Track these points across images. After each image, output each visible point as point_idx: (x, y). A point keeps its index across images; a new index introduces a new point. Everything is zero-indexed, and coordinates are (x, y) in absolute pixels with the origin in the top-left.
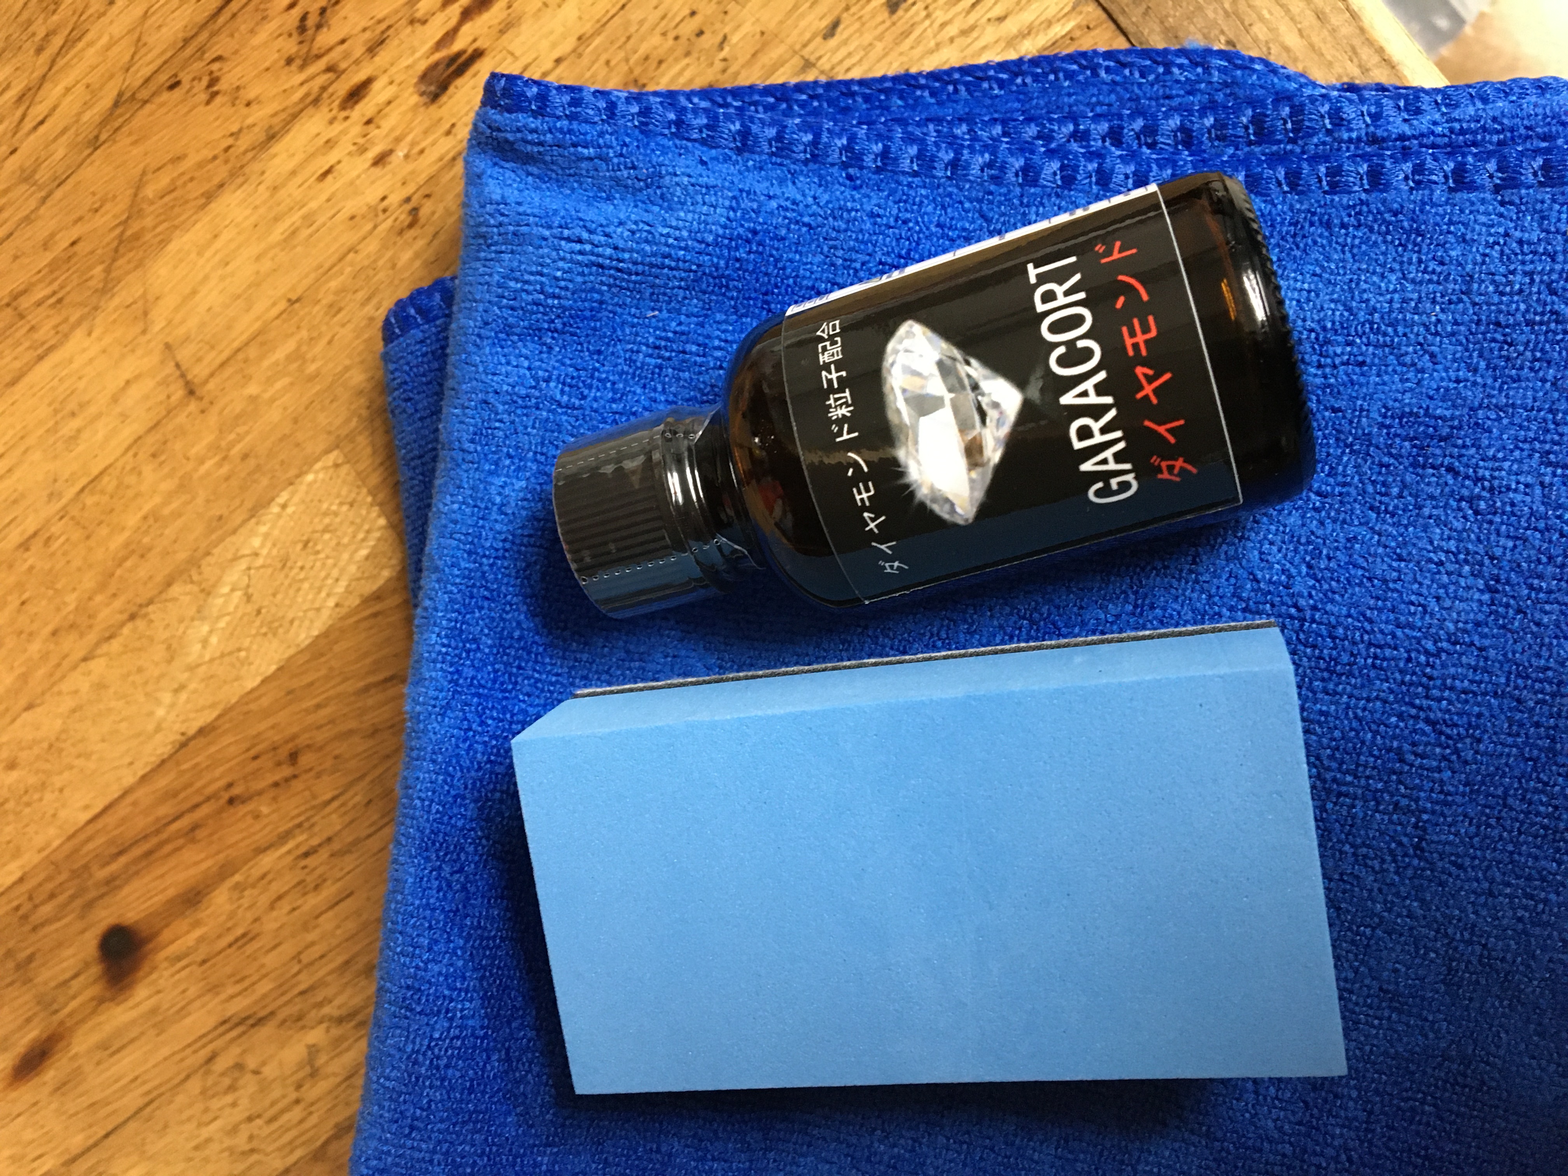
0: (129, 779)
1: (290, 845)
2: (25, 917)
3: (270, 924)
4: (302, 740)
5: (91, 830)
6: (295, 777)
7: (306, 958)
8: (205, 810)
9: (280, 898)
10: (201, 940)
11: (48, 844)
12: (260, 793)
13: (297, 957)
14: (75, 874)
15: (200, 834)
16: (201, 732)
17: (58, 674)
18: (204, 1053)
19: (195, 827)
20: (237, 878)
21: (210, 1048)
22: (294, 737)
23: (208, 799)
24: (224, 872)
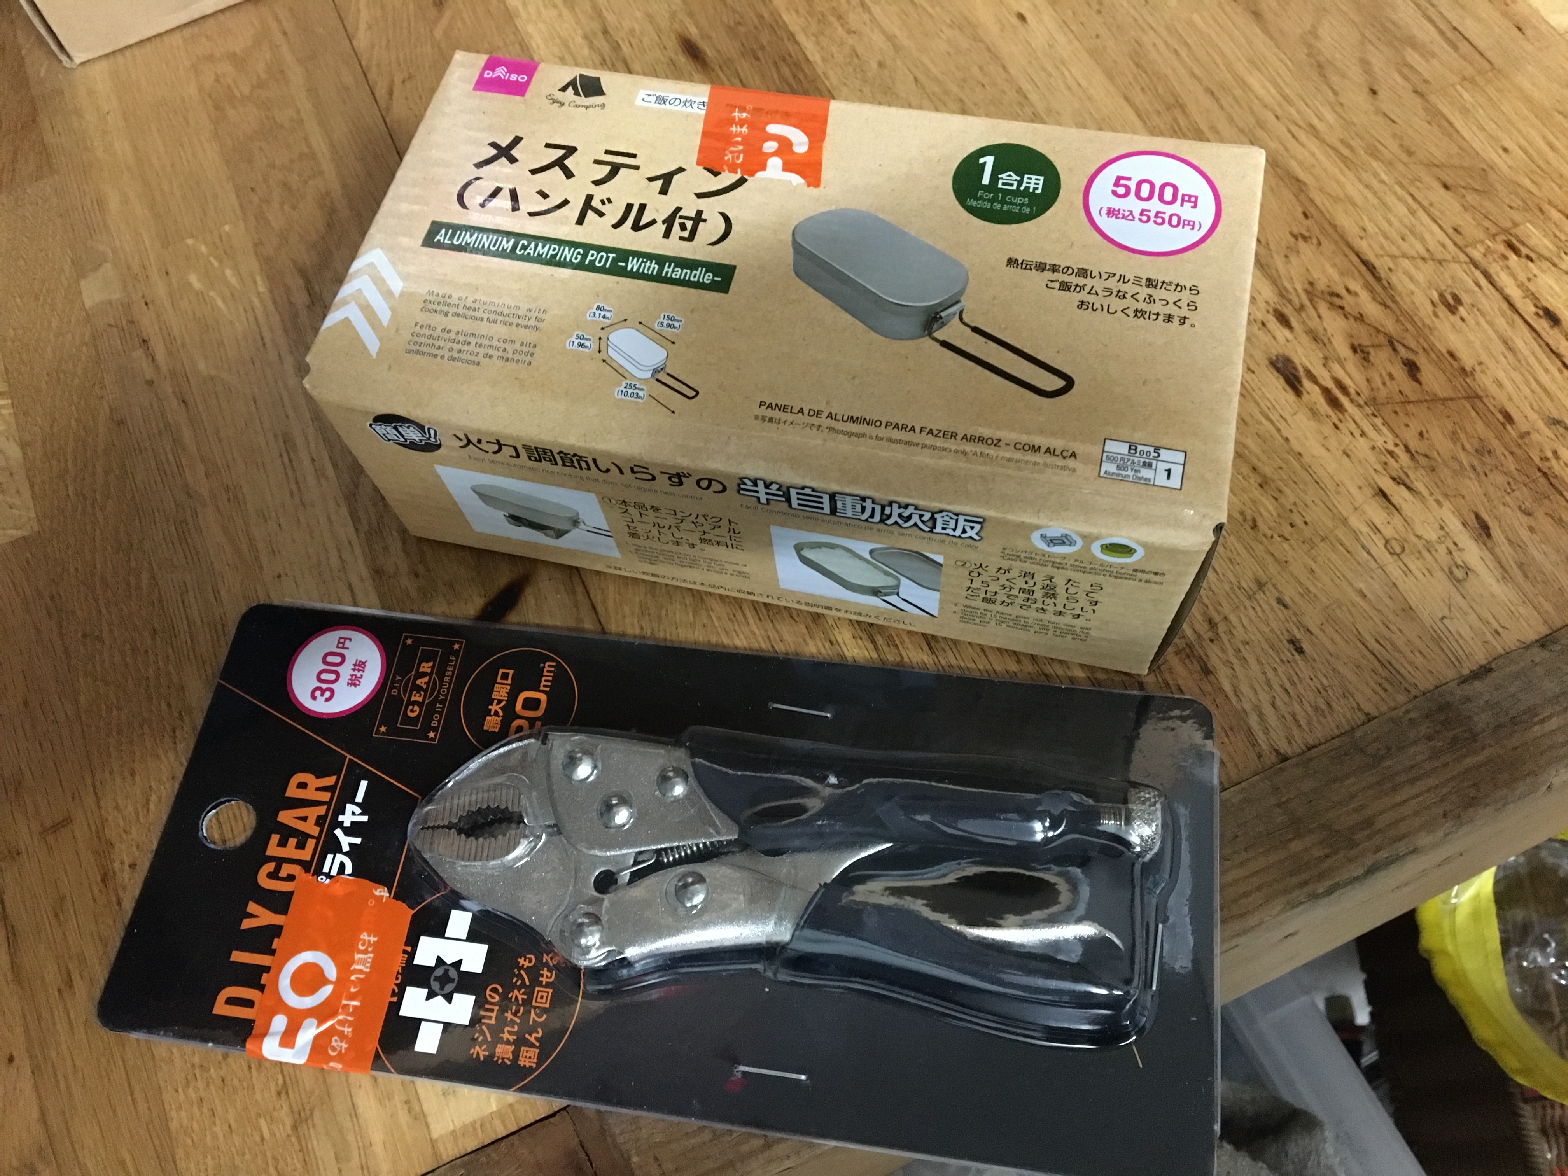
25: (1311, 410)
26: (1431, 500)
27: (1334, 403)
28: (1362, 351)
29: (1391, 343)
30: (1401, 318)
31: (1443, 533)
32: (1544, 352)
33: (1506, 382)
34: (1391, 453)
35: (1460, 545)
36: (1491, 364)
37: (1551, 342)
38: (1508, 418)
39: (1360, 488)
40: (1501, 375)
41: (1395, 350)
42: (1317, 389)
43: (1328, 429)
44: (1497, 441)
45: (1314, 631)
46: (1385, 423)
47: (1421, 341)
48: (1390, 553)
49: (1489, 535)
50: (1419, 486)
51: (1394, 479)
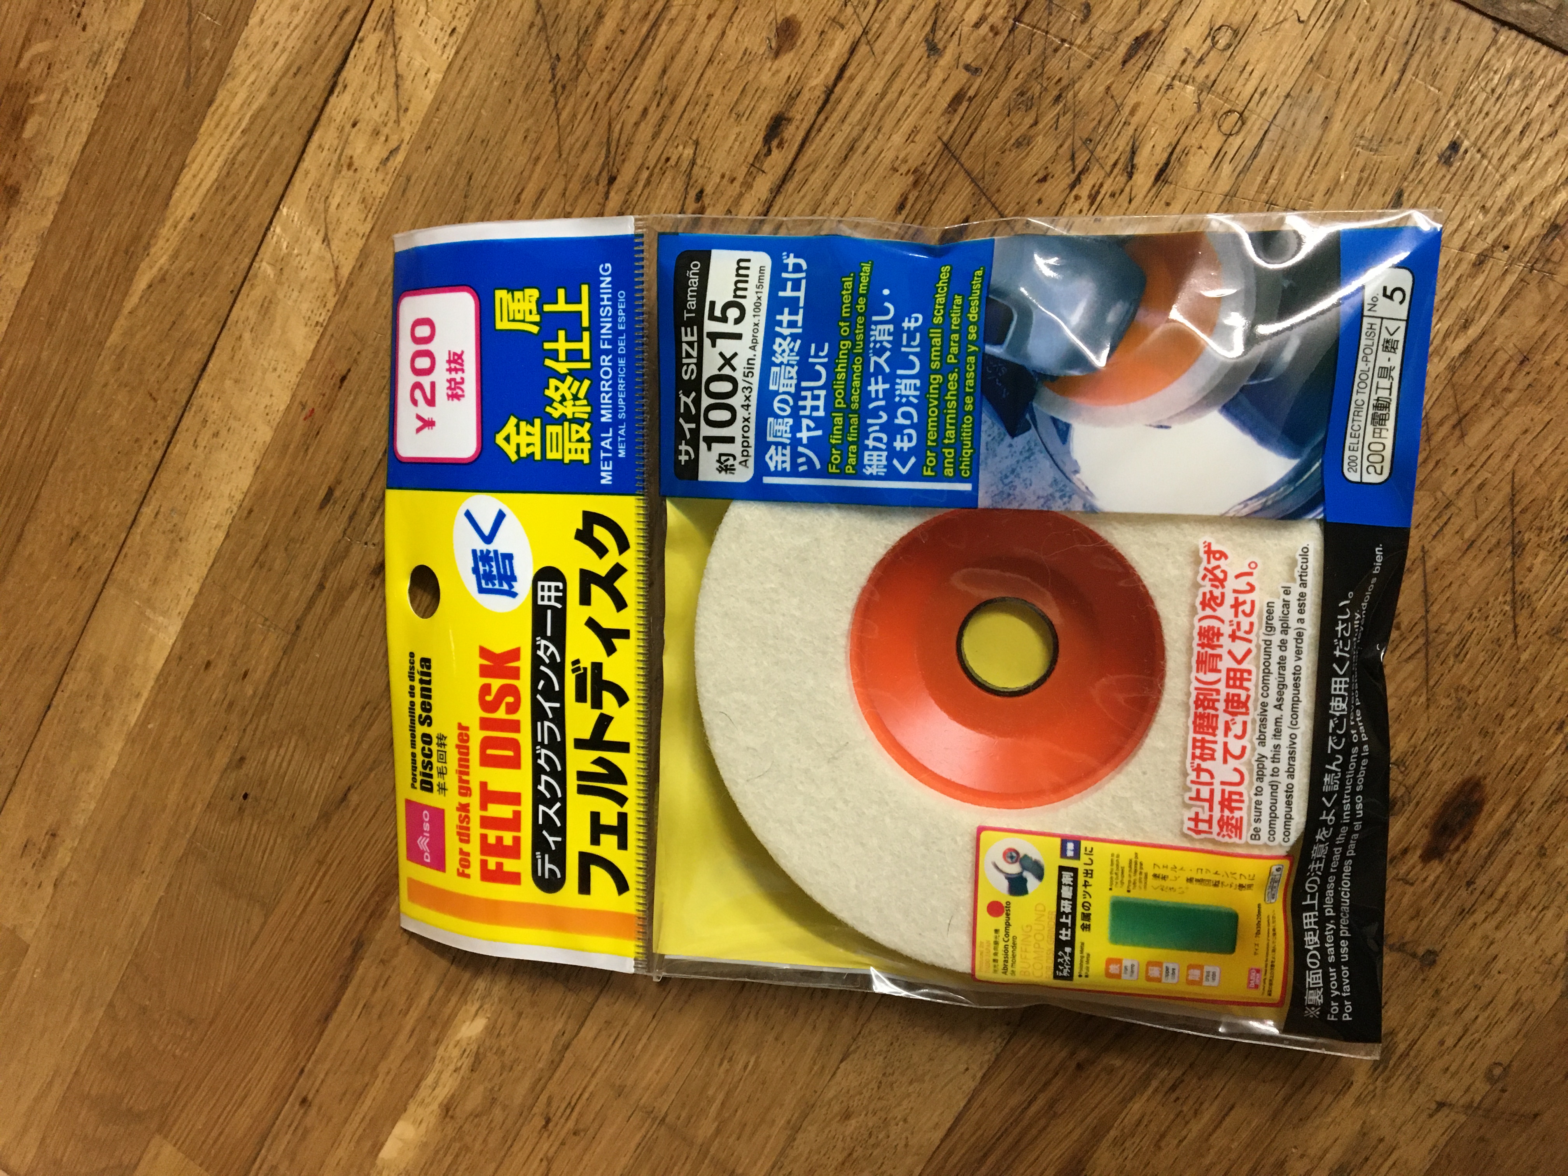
26: (1135, 120)
31: (1177, 83)
32: (833, 110)
33: (906, 126)
35: (1183, 55)
36: (888, 157)
37: (814, 109)
38: (957, 99)
40: (898, 139)
44: (1000, 95)
45: (1417, 146)
48: (1243, 124)
49: (1147, 34)
50: (1123, 143)
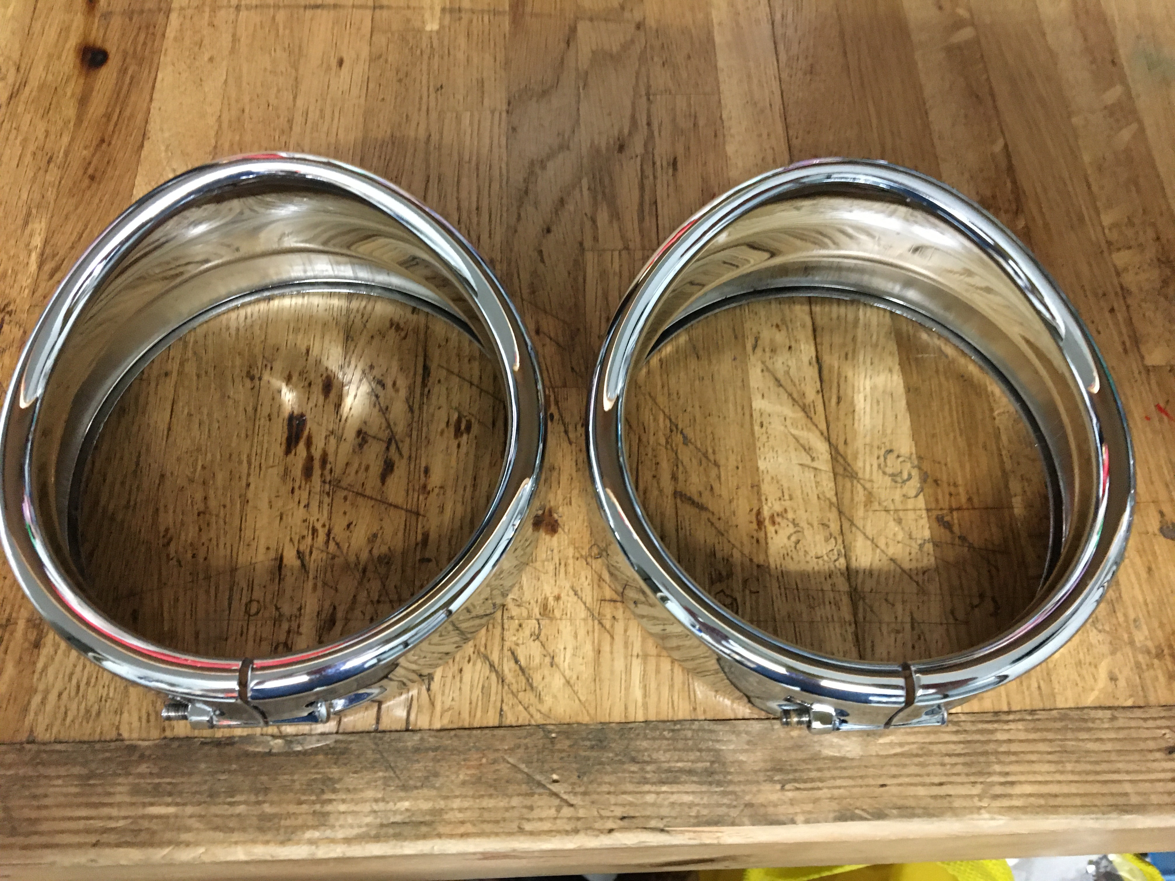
0: (155, 105)
1: (61, 154)
2: (148, 27)
3: (41, 127)
4: (94, 186)
5: (153, 75)
6: (85, 173)
7: (14, 132)
8: (111, 128)
9: (46, 137)
10: (65, 94)
11: (165, 54)
12: (93, 155)
13: (17, 129)
14: (143, 59)
15: (104, 120)
16: (142, 146)
17: (226, 102)
18: (23, 66)
19: (109, 120)
20: (72, 124)
21: (22, 71)
22: (99, 183)
23: (113, 132)
24: (79, 120)
25: (286, 469)
27: (308, 472)
28: (363, 438)
29: (390, 441)
30: (415, 425)
34: (314, 531)
39: (268, 548)
41: (388, 448)
42: (304, 454)
43: (285, 490)
46: (331, 505)
47: (414, 449)
51: (298, 552)
